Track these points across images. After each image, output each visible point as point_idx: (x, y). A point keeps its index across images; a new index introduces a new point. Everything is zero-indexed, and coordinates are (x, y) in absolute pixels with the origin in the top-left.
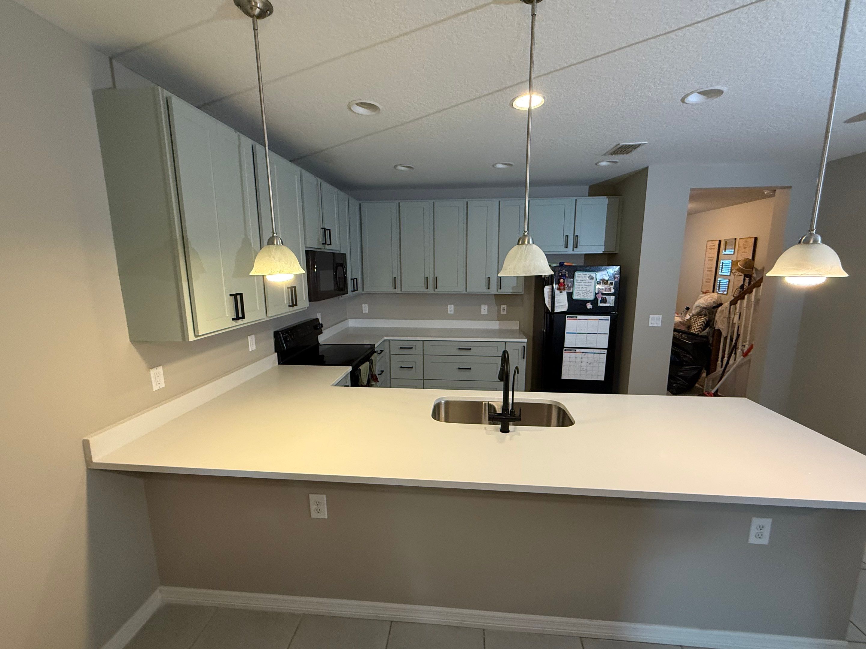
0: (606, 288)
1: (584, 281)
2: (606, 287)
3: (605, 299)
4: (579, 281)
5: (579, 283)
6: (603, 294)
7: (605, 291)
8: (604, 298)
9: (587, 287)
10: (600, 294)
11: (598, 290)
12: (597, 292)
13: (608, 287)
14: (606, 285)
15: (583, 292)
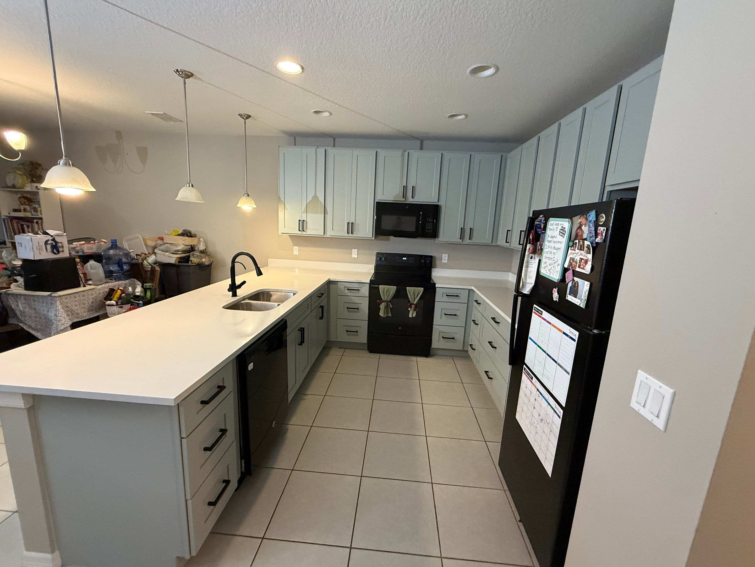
0: (581, 259)
1: (554, 239)
2: (582, 257)
3: (576, 285)
4: (549, 239)
5: (550, 242)
6: (576, 274)
7: (579, 267)
8: (575, 283)
9: (555, 251)
10: (571, 272)
11: (570, 261)
12: (566, 266)
13: (585, 258)
14: (582, 252)
15: (551, 262)
